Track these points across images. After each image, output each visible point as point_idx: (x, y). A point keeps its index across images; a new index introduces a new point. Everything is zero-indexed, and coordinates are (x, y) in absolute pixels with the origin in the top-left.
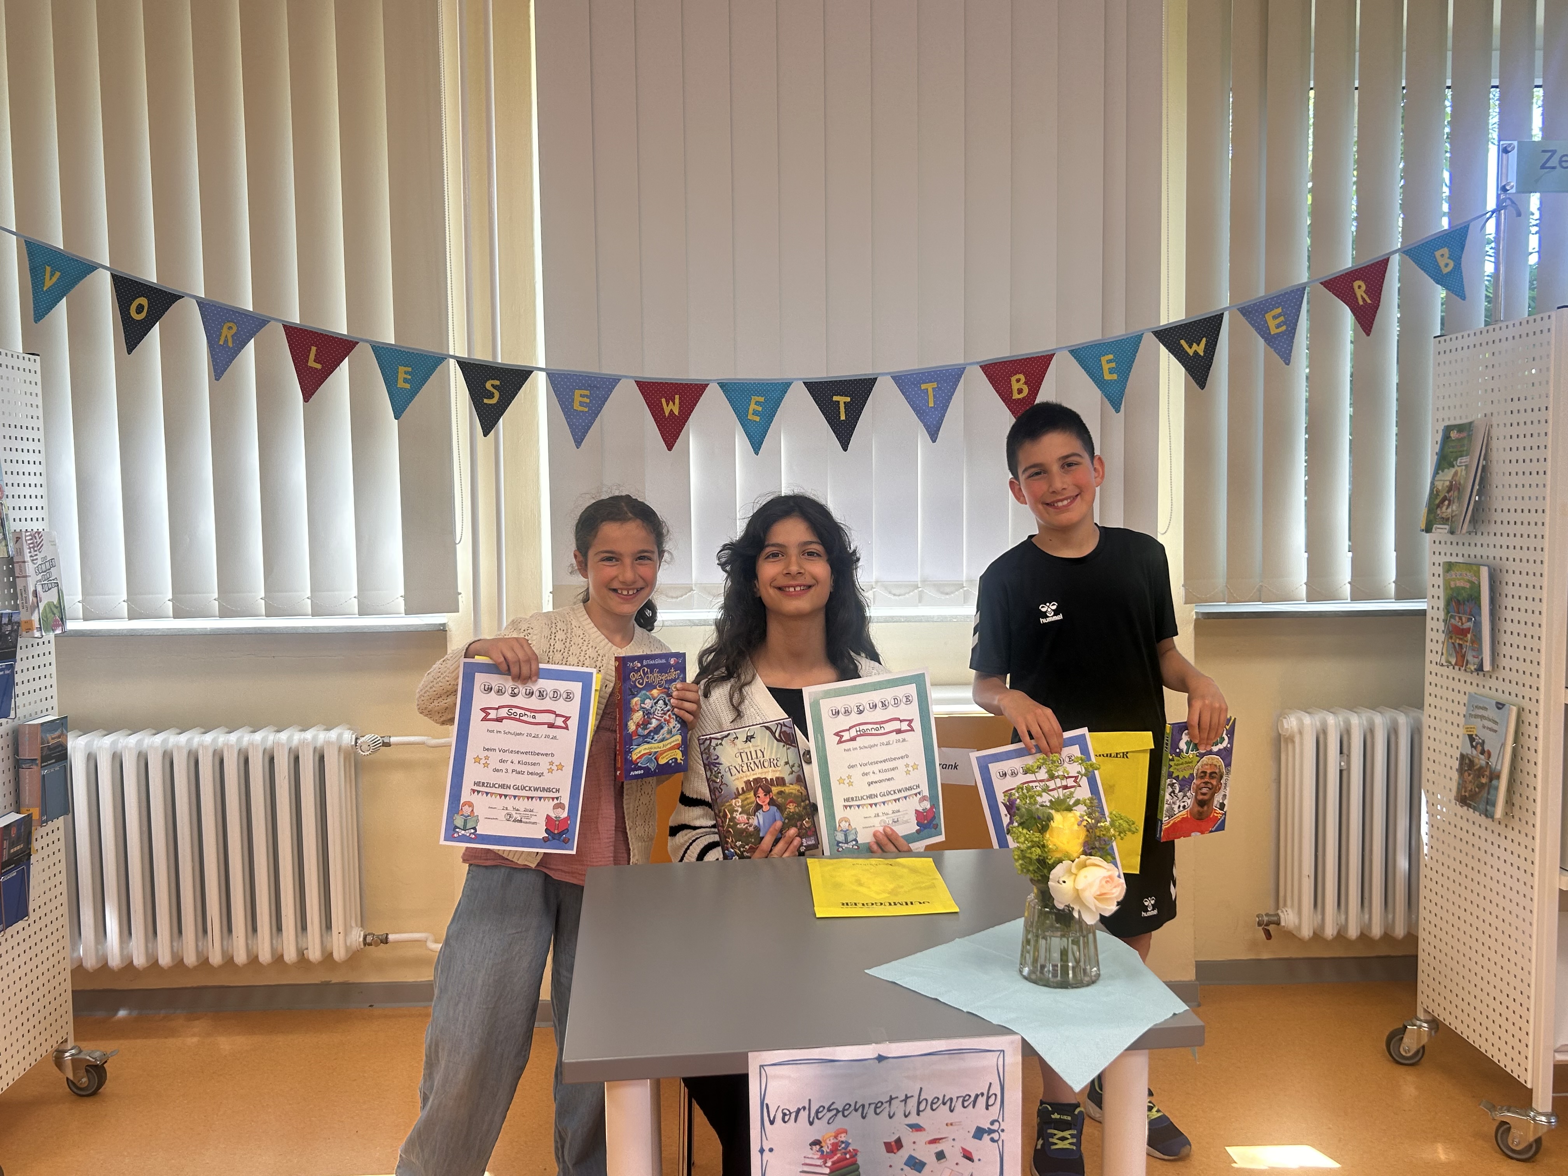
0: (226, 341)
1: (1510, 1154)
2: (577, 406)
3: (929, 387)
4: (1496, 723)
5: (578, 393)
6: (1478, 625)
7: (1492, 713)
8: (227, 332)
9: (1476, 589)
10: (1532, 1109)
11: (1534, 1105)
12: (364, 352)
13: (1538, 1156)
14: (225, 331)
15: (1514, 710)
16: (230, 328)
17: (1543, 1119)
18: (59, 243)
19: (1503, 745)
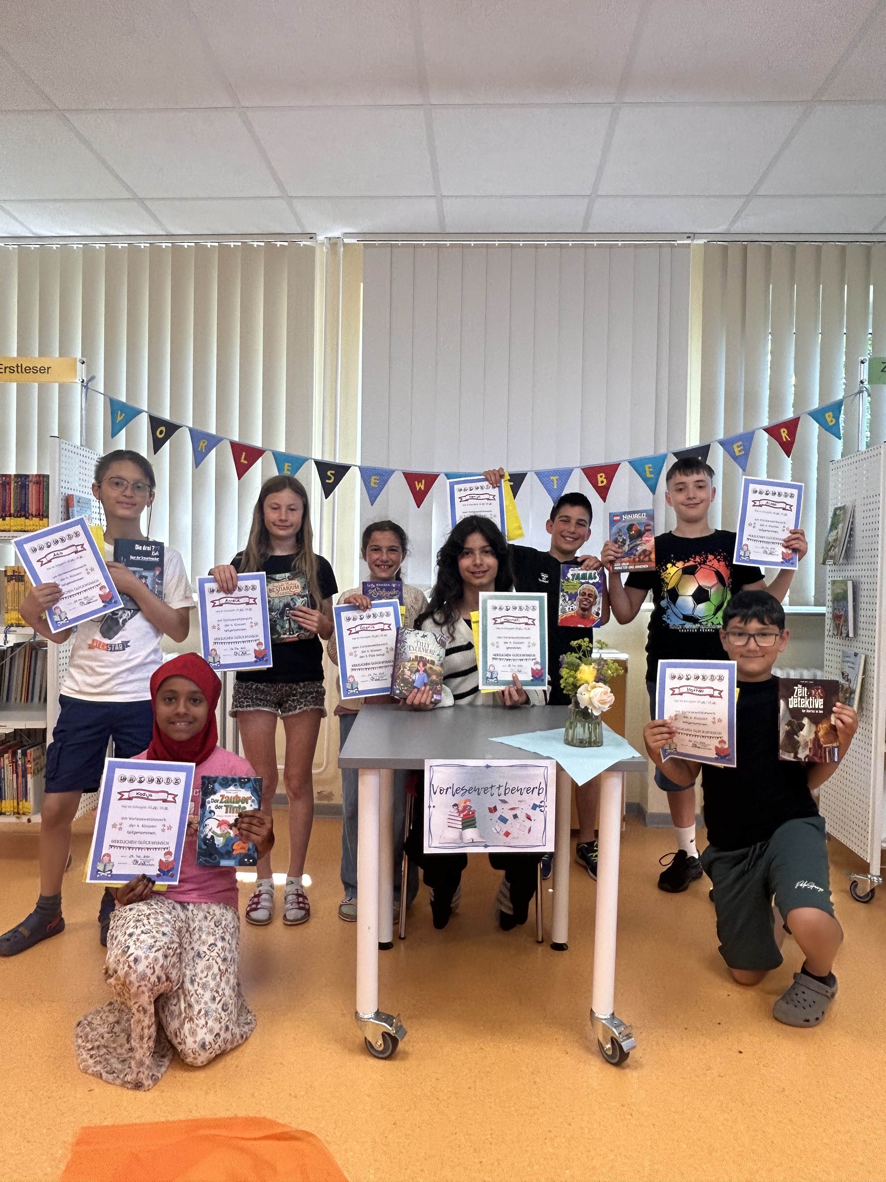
0: (202, 449)
1: (858, 899)
2: (372, 485)
3: (554, 478)
4: (853, 663)
5: (373, 477)
6: (846, 612)
7: (852, 659)
8: (203, 444)
9: (846, 592)
10: (870, 874)
11: (871, 871)
12: (268, 455)
13: (873, 900)
14: (201, 444)
15: (863, 657)
16: (204, 442)
17: (875, 878)
18: (123, 399)
19: (857, 675)
